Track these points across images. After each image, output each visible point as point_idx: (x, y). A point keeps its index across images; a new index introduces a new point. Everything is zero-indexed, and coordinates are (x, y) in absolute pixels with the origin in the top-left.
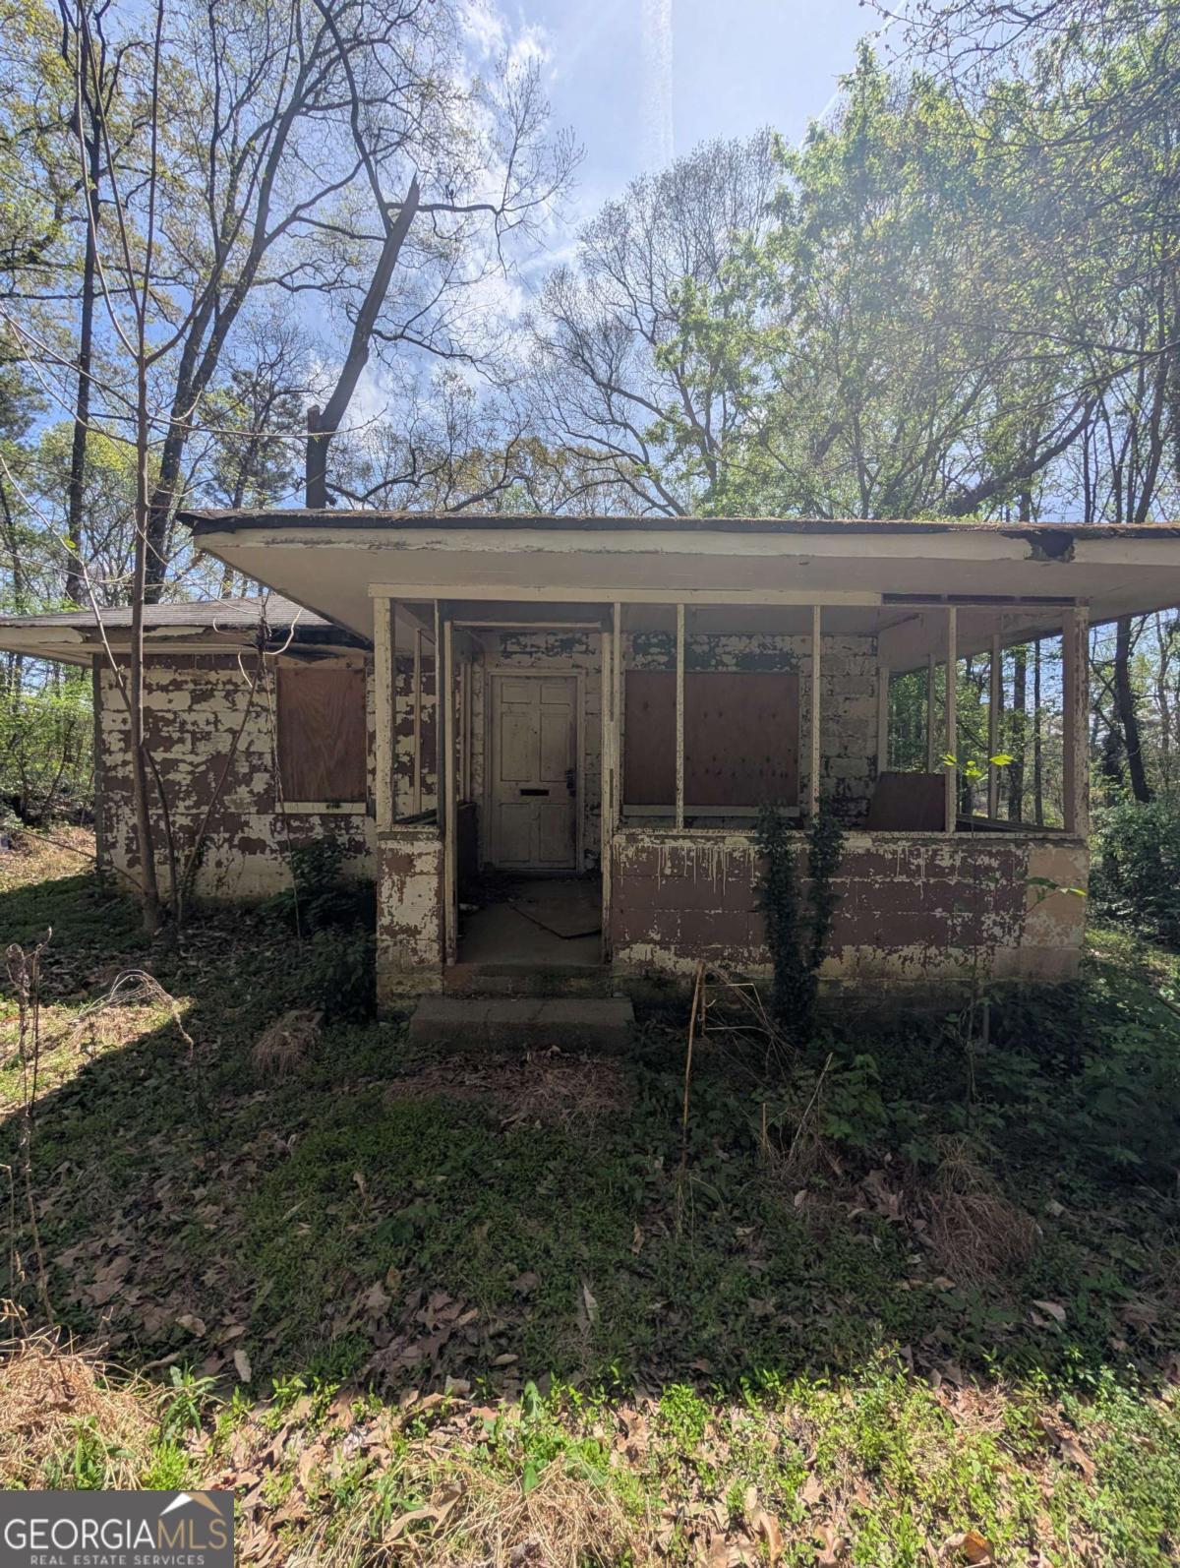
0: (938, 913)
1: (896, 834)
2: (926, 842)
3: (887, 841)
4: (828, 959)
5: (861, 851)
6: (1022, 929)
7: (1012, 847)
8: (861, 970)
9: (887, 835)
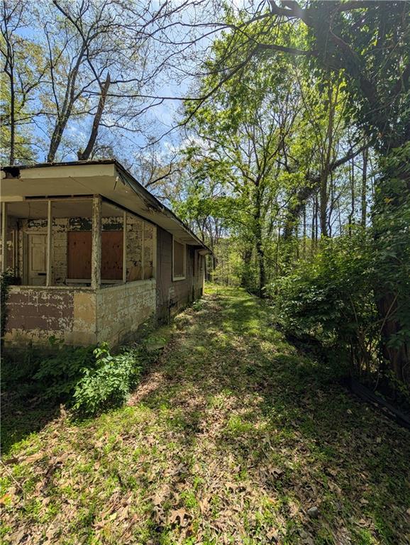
0: (43, 317)
1: (28, 287)
2: (38, 290)
3: (25, 289)
4: (7, 333)
5: (16, 293)
6: (73, 325)
7: (68, 292)
8: (19, 338)
9: (25, 287)
